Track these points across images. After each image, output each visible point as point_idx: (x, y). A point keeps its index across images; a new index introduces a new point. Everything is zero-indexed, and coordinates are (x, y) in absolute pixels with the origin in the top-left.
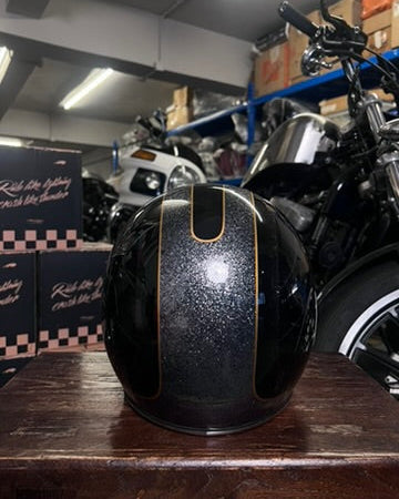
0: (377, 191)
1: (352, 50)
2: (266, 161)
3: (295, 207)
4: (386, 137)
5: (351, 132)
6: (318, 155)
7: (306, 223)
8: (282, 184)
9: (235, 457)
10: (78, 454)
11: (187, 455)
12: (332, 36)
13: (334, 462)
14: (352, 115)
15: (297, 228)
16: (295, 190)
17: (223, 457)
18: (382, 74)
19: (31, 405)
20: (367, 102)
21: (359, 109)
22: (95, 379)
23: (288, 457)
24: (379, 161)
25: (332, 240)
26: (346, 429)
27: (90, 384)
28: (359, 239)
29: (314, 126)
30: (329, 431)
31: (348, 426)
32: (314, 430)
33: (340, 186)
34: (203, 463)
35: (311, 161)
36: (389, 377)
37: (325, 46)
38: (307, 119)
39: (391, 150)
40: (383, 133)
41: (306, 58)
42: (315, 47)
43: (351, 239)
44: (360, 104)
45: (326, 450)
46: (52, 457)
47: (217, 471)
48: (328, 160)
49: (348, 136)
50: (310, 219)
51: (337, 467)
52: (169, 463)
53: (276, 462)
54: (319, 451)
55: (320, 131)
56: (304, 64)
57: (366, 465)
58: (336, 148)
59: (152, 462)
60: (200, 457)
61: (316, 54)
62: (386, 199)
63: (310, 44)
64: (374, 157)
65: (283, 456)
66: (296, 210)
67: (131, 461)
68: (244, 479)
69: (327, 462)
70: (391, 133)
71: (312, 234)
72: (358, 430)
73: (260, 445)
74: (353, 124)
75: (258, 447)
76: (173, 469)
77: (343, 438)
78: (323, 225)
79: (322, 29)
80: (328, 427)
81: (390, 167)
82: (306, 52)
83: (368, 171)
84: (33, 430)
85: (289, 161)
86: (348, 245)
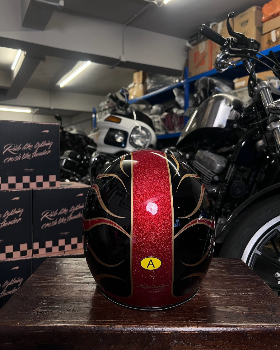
0: (268, 147)
1: (249, 54)
2: (195, 124)
3: (213, 157)
4: (273, 111)
5: (251, 106)
6: (229, 121)
7: (221, 168)
8: (205, 141)
9: (169, 326)
10: (74, 323)
11: (140, 324)
12: (235, 45)
13: (229, 329)
14: (251, 95)
15: (215, 171)
16: (214, 145)
17: (162, 326)
18: (274, 64)
19: (45, 292)
20: (261, 87)
21: (256, 91)
22: (82, 276)
23: (201, 326)
24: (268, 127)
25: (239, 179)
26: (239, 309)
27: (79, 280)
28: (257, 179)
29: (226, 102)
30: (227, 310)
31: (240, 307)
32: (218, 309)
33: (243, 143)
34: (150, 329)
35: (224, 125)
36: (277, 273)
37: (231, 51)
38: (221, 98)
39: (276, 120)
40: (271, 109)
41: (218, 60)
42: (224, 53)
43: (252, 179)
44: (256, 88)
45: (225, 321)
46: (59, 324)
47: (158, 334)
48: (235, 125)
49: (249, 109)
50: (224, 165)
51: (231, 332)
52: (129, 328)
53: (194, 329)
54: (220, 322)
55: (230, 106)
56: (217, 63)
57: (249, 331)
58: (241, 117)
59: (119, 328)
60: (148, 325)
61: (225, 57)
62: (275, 152)
63: (221, 50)
64: (266, 124)
65: (198, 325)
66: (214, 159)
67: (106, 327)
68: (174, 339)
69: (225, 329)
70: (276, 109)
71: (225, 176)
72: (245, 309)
73: (184, 318)
74: (252, 102)
75: (183, 320)
76: (131, 332)
77: (236, 314)
78: (232, 169)
79: (228, 40)
80: (227, 308)
81: (276, 131)
82: (218, 56)
83: (262, 133)
84: (47, 308)
85: (210, 126)
86: (250, 183)
